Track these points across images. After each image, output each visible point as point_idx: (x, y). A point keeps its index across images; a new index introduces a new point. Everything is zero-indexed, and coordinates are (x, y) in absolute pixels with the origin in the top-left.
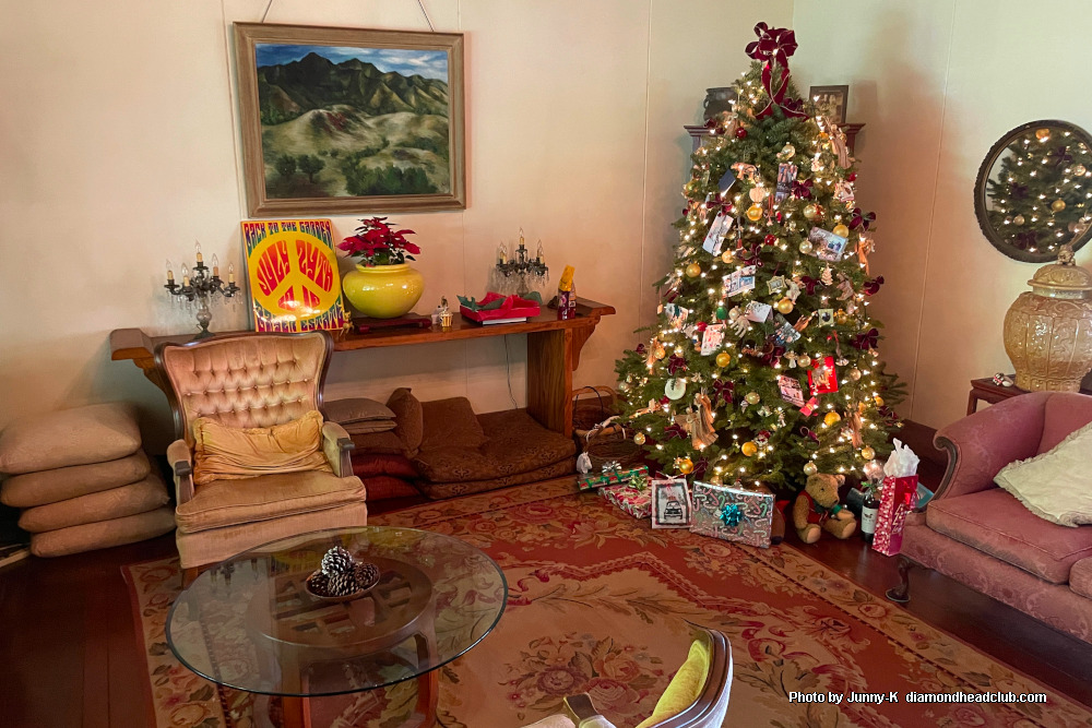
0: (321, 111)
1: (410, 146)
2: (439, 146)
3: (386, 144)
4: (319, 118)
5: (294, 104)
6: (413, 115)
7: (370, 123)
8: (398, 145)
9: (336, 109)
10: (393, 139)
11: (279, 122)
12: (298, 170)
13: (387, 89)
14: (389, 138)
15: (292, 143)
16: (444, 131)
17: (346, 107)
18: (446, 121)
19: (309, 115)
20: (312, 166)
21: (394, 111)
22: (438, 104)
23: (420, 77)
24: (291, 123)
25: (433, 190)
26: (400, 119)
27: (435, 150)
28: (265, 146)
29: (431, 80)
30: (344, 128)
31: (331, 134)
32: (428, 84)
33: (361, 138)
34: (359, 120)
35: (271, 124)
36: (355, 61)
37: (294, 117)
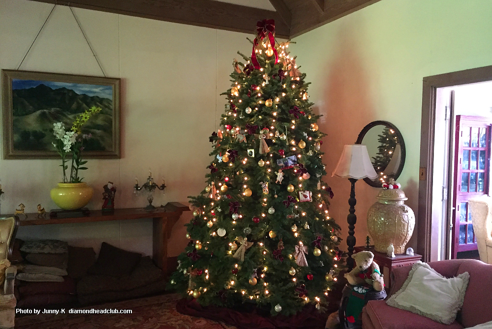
0: (45, 110)
1: (92, 128)
2: (107, 128)
4: (44, 114)
5: (31, 107)
7: (70, 117)
9: (53, 110)
11: (23, 115)
12: (31, 138)
13: (80, 102)
15: (29, 125)
16: (110, 122)
17: (58, 109)
18: (111, 117)
19: (39, 112)
20: (39, 136)
21: (83, 111)
22: (107, 109)
23: (98, 97)
24: (29, 116)
25: (103, 149)
27: (105, 130)
28: (14, 125)
29: (104, 99)
30: (58, 119)
32: (102, 100)
34: (66, 117)
35: (19, 115)
36: (64, 88)
37: (30, 113)
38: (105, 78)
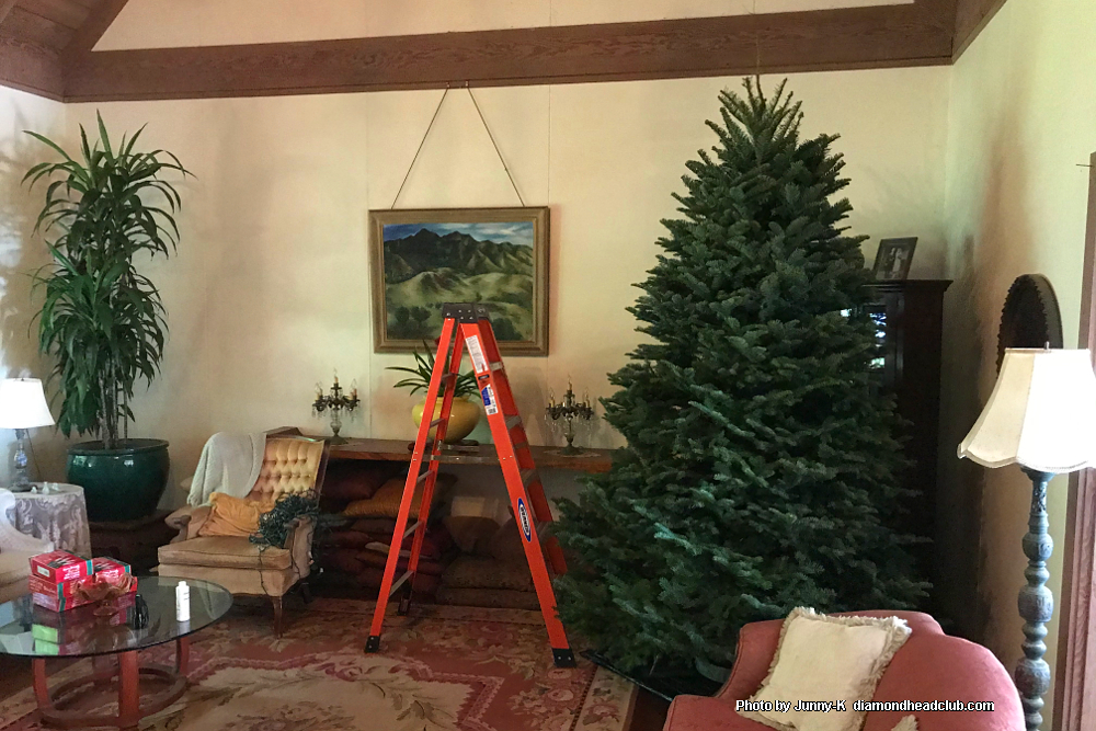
0: (429, 273)
1: (499, 300)
2: (524, 300)
3: (479, 298)
4: (428, 277)
5: (409, 268)
6: (502, 275)
7: (467, 282)
8: (489, 299)
9: (440, 271)
10: (485, 295)
11: (399, 282)
12: (411, 318)
13: (482, 255)
14: (482, 294)
15: (407, 297)
16: (529, 288)
17: (448, 269)
18: (531, 280)
19: (420, 277)
20: (422, 315)
21: (487, 272)
22: (524, 265)
23: (509, 244)
24: (407, 282)
25: (518, 337)
26: (491, 279)
27: (521, 304)
28: (387, 299)
29: (518, 247)
30: (447, 286)
31: (436, 291)
32: (515, 249)
33: (459, 293)
34: (457, 280)
35: (393, 283)
36: (456, 233)
37: (409, 277)
38: (524, 208)
